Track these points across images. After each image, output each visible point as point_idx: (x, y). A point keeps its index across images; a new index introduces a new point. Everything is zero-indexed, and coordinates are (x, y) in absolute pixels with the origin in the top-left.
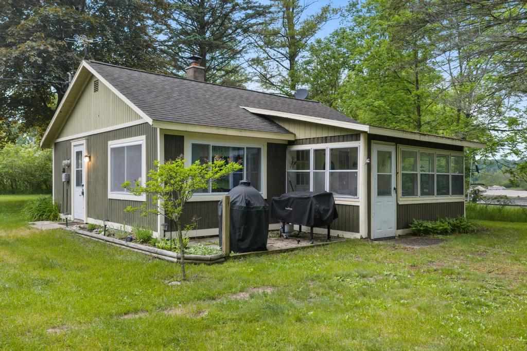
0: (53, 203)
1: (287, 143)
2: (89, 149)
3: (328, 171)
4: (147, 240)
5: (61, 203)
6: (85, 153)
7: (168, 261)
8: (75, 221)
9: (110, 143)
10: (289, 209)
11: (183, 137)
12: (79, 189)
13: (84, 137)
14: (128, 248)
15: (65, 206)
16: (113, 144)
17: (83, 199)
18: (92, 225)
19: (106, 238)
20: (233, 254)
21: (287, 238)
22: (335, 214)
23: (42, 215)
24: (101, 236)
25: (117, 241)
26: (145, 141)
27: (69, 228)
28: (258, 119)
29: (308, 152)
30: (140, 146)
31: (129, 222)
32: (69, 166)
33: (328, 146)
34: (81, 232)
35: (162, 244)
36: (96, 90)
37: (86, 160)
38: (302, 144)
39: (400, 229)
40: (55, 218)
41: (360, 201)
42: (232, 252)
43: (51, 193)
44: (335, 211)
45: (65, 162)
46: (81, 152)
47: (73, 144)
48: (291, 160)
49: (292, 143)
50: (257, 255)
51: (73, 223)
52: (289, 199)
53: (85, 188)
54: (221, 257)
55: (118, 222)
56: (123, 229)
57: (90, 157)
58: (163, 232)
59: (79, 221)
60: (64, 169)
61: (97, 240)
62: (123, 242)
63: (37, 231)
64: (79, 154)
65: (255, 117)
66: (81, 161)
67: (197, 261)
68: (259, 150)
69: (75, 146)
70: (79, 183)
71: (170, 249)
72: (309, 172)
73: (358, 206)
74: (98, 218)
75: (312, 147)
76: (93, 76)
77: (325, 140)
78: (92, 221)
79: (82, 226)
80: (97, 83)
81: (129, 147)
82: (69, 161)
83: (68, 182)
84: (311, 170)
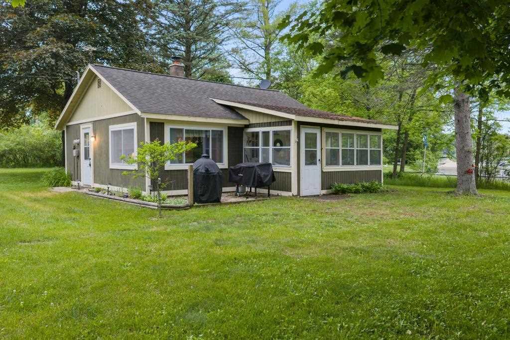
0: (66, 173)
1: (243, 126)
2: (95, 131)
3: (271, 147)
4: (138, 196)
5: (73, 172)
6: (91, 134)
7: (151, 209)
8: (84, 186)
9: (110, 127)
10: (241, 175)
11: (163, 123)
12: (88, 162)
13: (90, 122)
14: (125, 202)
15: (76, 175)
16: (113, 128)
17: (91, 170)
18: (98, 188)
19: (109, 196)
20: (196, 204)
21: (240, 196)
22: (273, 179)
23: (58, 182)
24: (106, 195)
25: (117, 198)
26: (136, 126)
27: (80, 191)
28: (222, 108)
29: (257, 133)
30: (133, 130)
31: (125, 186)
32: (79, 144)
33: (271, 129)
34: (90, 193)
35: (149, 199)
36: (99, 86)
37: (92, 140)
38: (254, 127)
39: (324, 189)
40: (68, 185)
41: (292, 169)
42: (196, 203)
43: (64, 165)
44: (273, 176)
45: (76, 141)
46: (88, 134)
47: (82, 127)
48: (247, 140)
49: (247, 126)
50: (213, 205)
51: (83, 188)
52: (240, 168)
53: (92, 162)
54: (187, 206)
55: (117, 186)
56: (121, 191)
57: (95, 137)
58: (149, 191)
59: (87, 186)
60: (74, 146)
61: (102, 198)
62: (122, 198)
63: (57, 194)
64: (86, 134)
65: (219, 107)
66: (89, 140)
67: (171, 208)
68: (222, 132)
69: (83, 129)
70: (87, 157)
71: (154, 202)
72: (259, 149)
73: (291, 173)
74: (102, 183)
75: (260, 130)
76: (96, 76)
77: (270, 124)
78: (97, 186)
79: (91, 189)
80: (100, 81)
81: (125, 131)
82: (78, 140)
83: (78, 157)
84: (260, 147)
